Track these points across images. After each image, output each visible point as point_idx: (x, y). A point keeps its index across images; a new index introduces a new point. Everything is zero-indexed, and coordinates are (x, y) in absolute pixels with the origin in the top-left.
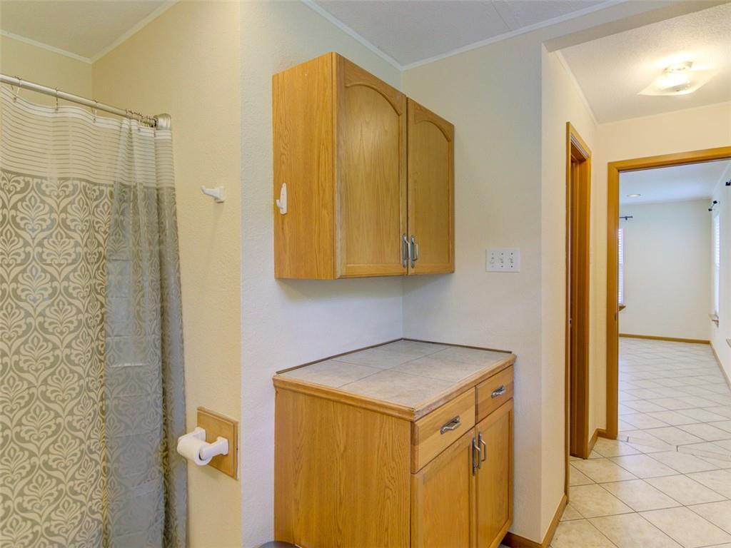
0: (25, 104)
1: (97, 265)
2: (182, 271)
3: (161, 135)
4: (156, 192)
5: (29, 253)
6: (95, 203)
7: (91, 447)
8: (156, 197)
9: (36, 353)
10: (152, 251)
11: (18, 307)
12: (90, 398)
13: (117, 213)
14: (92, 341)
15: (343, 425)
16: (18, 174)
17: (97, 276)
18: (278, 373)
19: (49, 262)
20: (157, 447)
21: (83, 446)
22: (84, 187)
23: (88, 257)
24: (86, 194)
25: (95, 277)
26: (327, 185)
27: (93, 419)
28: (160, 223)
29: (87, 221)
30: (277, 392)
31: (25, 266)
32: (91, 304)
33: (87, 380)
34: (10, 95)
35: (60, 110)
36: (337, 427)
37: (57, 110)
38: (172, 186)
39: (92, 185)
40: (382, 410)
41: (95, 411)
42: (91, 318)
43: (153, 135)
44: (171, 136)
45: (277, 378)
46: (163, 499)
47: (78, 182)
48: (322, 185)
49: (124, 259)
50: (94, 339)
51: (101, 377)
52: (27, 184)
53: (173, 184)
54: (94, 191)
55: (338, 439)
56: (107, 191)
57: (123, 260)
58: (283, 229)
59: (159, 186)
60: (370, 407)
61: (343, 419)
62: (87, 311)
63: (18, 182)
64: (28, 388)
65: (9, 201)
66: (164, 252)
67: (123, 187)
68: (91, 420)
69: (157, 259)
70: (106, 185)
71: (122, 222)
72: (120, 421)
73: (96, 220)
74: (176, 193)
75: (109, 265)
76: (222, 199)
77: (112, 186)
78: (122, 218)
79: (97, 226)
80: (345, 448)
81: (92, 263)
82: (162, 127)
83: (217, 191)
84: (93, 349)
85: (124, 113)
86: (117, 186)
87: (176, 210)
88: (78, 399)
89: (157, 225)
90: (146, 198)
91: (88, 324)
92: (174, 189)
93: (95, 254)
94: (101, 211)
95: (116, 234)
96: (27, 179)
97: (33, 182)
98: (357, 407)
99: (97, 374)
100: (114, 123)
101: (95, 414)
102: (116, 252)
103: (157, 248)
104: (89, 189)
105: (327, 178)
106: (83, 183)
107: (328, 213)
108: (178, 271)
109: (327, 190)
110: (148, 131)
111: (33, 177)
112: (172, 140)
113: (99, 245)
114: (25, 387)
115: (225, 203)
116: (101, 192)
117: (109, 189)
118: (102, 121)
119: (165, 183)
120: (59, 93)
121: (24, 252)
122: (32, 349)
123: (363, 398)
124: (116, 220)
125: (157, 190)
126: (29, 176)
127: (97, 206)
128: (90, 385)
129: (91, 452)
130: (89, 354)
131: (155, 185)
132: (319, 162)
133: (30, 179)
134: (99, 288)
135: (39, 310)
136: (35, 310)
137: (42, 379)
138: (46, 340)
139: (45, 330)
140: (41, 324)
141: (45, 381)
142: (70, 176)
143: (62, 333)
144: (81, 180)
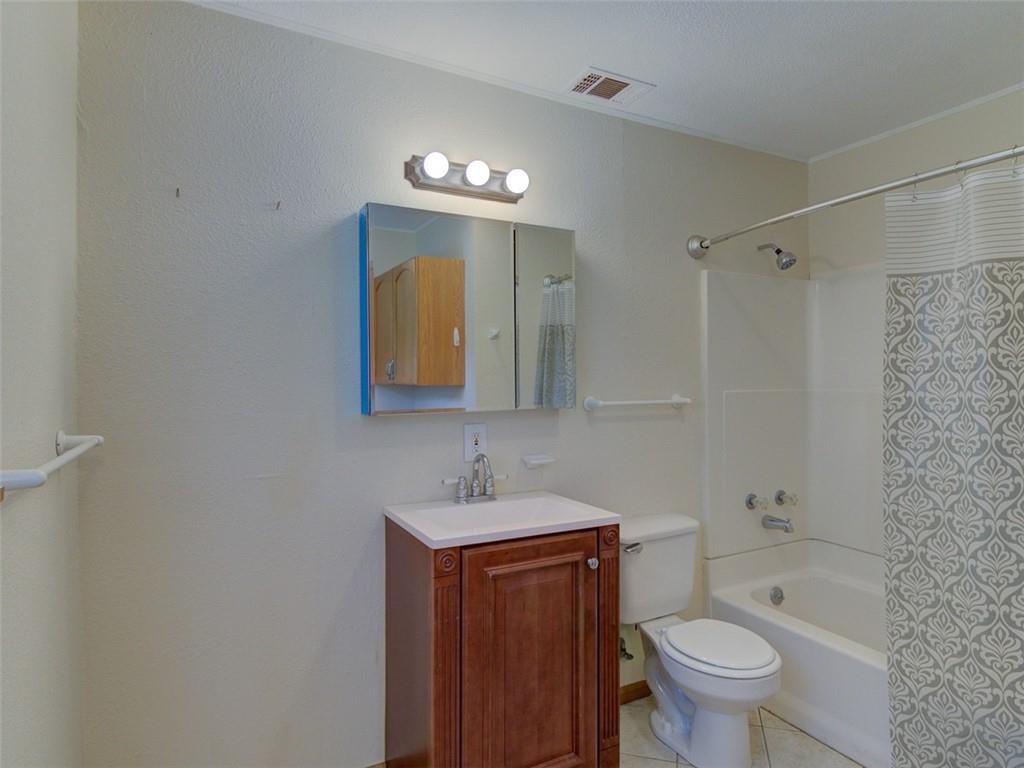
5: (938, 358)
9: (943, 472)
11: (926, 417)
16: (925, 275)
19: (956, 368)
22: (989, 270)
31: (933, 373)
47: (978, 267)
52: (936, 282)
63: (926, 283)
96: (935, 277)
97: (942, 278)
111: (942, 273)
114: (931, 506)
121: (933, 357)
122: (939, 466)
126: (937, 273)
129: (1012, 623)
133: (939, 276)
135: (947, 422)
136: (943, 423)
137: (948, 503)
138: (953, 460)
139: (952, 448)
140: (949, 440)
141: (952, 506)
142: (973, 260)
143: (966, 454)
144: (982, 262)
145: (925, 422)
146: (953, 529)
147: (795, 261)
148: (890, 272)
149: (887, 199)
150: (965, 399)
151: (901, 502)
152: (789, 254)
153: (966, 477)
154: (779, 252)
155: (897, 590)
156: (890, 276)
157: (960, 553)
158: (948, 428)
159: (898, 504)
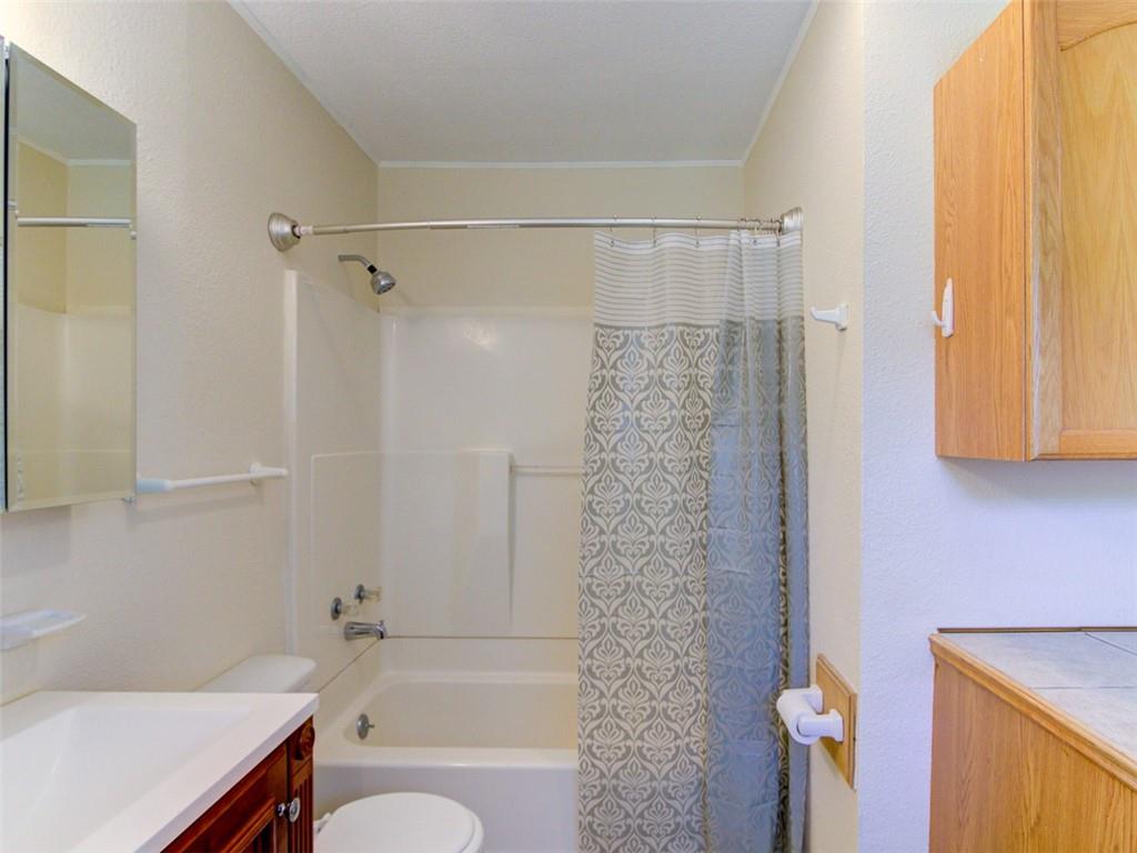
0: (626, 245)
1: (702, 432)
2: (809, 441)
3: (788, 241)
4: (777, 326)
5: (628, 418)
6: (700, 352)
7: (690, 667)
8: (776, 333)
9: (633, 536)
10: (767, 413)
11: (617, 480)
12: (688, 603)
13: (724, 361)
14: (693, 530)
15: (1036, 770)
16: (618, 328)
17: (702, 446)
18: (941, 630)
19: (646, 428)
20: (767, 695)
21: (678, 661)
22: (682, 333)
23: (688, 422)
24: (684, 342)
25: (698, 448)
26: (1015, 269)
27: (693, 631)
28: (780, 372)
29: (685, 376)
30: (937, 666)
31: (623, 433)
32: (692, 482)
33: (684, 578)
34: (606, 240)
35: (658, 242)
36: (1026, 770)
37: (655, 242)
38: (800, 314)
39: (694, 329)
40: (1108, 766)
41: (696, 622)
42: (690, 500)
43: (775, 245)
44: (802, 240)
45: (935, 639)
46: (776, 775)
47: (673, 328)
48: (1006, 270)
49: (733, 423)
50: (697, 529)
51: (704, 579)
52: (627, 337)
53: (802, 311)
54: (698, 335)
55: (1027, 794)
56: (712, 333)
57: (731, 426)
58: (947, 363)
59: (782, 317)
60: (1086, 751)
61: (1036, 756)
62: (685, 491)
63: (617, 337)
64: (625, 575)
65: (608, 360)
66: (784, 414)
67: (730, 326)
68: (690, 631)
69: (774, 423)
70: (712, 327)
71: (730, 373)
72: (720, 642)
73: (701, 373)
74: (806, 323)
75: (715, 433)
76: (843, 325)
77: (718, 327)
78: (730, 368)
79: (701, 382)
80: (1039, 817)
81: (694, 430)
82: (788, 229)
83: (835, 314)
84: (693, 540)
85: (734, 223)
86: (723, 327)
87: (804, 350)
88: (673, 601)
89: (776, 374)
90: (761, 337)
91: (686, 508)
92: (802, 319)
93: (699, 418)
94: (707, 362)
95: (722, 391)
96: (626, 332)
97: (632, 335)
98: (1061, 740)
99: (699, 574)
100: (721, 241)
101: (695, 626)
102: (722, 414)
103: (776, 407)
104: (688, 334)
105: (1014, 254)
106: (681, 328)
107: (1015, 325)
108: (804, 440)
109: (1014, 277)
110: (768, 241)
111: (632, 329)
112: (801, 245)
113: (705, 405)
114: (622, 572)
115: (848, 330)
116: (707, 336)
117: (716, 330)
118: (706, 242)
119: (790, 311)
120: (657, 221)
121: (623, 416)
122: (629, 530)
123: (1072, 726)
124: (722, 372)
125: (779, 323)
126: (629, 328)
127: (702, 356)
128: (690, 587)
129: (689, 672)
130: (688, 547)
131: (776, 317)
132: (1002, 222)
133: (629, 332)
134: (704, 463)
135: (636, 485)
136: (632, 485)
137: (638, 567)
138: (643, 522)
139: (641, 509)
140: (638, 502)
141: (641, 570)
142: (667, 321)
143: (657, 515)
144: (677, 324)
145: (616, 485)
146: (643, 593)
147: (394, 284)
148: (597, 321)
149: (597, 236)
150: (656, 461)
151: (595, 574)
152: (387, 276)
153: (657, 538)
154: (372, 269)
155: (590, 670)
156: (597, 325)
157: (651, 616)
158: (639, 490)
159: (592, 576)
